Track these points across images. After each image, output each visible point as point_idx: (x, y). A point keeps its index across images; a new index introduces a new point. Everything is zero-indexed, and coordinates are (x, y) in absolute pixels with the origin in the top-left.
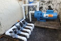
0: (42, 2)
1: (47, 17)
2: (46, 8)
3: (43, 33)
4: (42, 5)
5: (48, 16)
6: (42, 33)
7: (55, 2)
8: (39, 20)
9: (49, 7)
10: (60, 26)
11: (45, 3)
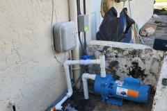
0: (116, 51)
1: (125, 96)
2: (126, 66)
4: (116, 57)
5: (127, 93)
7: (148, 54)
8: (106, 100)
9: (133, 63)
11: (125, 53)
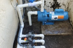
3: (56, 42)
5: (57, 17)
6: (54, 43)
9: (54, 1)
10: (72, 29)
